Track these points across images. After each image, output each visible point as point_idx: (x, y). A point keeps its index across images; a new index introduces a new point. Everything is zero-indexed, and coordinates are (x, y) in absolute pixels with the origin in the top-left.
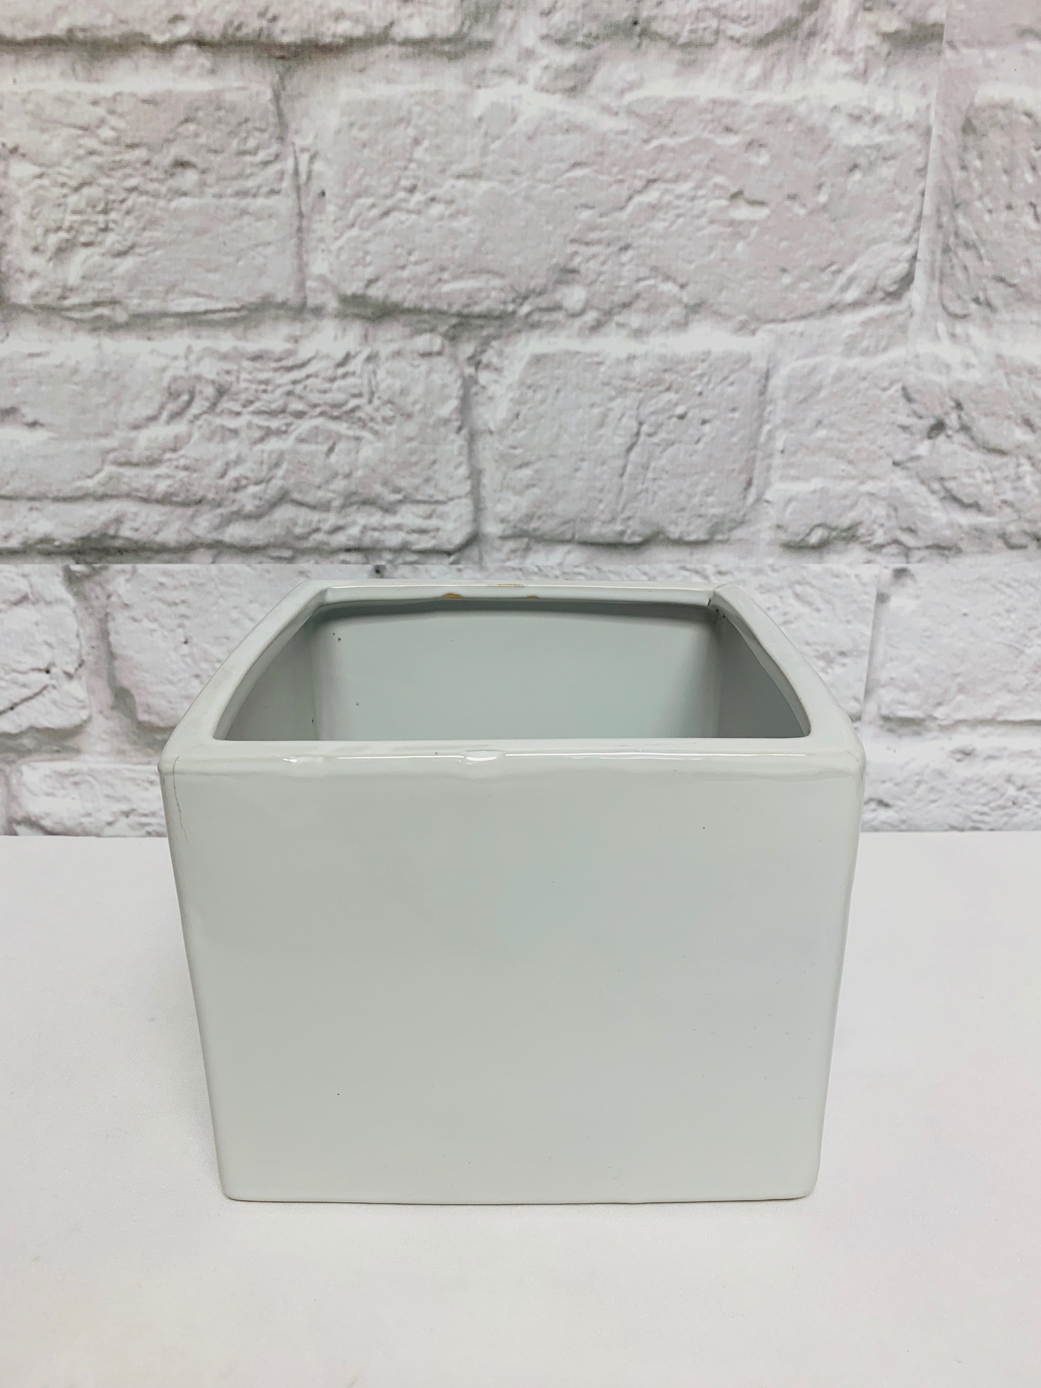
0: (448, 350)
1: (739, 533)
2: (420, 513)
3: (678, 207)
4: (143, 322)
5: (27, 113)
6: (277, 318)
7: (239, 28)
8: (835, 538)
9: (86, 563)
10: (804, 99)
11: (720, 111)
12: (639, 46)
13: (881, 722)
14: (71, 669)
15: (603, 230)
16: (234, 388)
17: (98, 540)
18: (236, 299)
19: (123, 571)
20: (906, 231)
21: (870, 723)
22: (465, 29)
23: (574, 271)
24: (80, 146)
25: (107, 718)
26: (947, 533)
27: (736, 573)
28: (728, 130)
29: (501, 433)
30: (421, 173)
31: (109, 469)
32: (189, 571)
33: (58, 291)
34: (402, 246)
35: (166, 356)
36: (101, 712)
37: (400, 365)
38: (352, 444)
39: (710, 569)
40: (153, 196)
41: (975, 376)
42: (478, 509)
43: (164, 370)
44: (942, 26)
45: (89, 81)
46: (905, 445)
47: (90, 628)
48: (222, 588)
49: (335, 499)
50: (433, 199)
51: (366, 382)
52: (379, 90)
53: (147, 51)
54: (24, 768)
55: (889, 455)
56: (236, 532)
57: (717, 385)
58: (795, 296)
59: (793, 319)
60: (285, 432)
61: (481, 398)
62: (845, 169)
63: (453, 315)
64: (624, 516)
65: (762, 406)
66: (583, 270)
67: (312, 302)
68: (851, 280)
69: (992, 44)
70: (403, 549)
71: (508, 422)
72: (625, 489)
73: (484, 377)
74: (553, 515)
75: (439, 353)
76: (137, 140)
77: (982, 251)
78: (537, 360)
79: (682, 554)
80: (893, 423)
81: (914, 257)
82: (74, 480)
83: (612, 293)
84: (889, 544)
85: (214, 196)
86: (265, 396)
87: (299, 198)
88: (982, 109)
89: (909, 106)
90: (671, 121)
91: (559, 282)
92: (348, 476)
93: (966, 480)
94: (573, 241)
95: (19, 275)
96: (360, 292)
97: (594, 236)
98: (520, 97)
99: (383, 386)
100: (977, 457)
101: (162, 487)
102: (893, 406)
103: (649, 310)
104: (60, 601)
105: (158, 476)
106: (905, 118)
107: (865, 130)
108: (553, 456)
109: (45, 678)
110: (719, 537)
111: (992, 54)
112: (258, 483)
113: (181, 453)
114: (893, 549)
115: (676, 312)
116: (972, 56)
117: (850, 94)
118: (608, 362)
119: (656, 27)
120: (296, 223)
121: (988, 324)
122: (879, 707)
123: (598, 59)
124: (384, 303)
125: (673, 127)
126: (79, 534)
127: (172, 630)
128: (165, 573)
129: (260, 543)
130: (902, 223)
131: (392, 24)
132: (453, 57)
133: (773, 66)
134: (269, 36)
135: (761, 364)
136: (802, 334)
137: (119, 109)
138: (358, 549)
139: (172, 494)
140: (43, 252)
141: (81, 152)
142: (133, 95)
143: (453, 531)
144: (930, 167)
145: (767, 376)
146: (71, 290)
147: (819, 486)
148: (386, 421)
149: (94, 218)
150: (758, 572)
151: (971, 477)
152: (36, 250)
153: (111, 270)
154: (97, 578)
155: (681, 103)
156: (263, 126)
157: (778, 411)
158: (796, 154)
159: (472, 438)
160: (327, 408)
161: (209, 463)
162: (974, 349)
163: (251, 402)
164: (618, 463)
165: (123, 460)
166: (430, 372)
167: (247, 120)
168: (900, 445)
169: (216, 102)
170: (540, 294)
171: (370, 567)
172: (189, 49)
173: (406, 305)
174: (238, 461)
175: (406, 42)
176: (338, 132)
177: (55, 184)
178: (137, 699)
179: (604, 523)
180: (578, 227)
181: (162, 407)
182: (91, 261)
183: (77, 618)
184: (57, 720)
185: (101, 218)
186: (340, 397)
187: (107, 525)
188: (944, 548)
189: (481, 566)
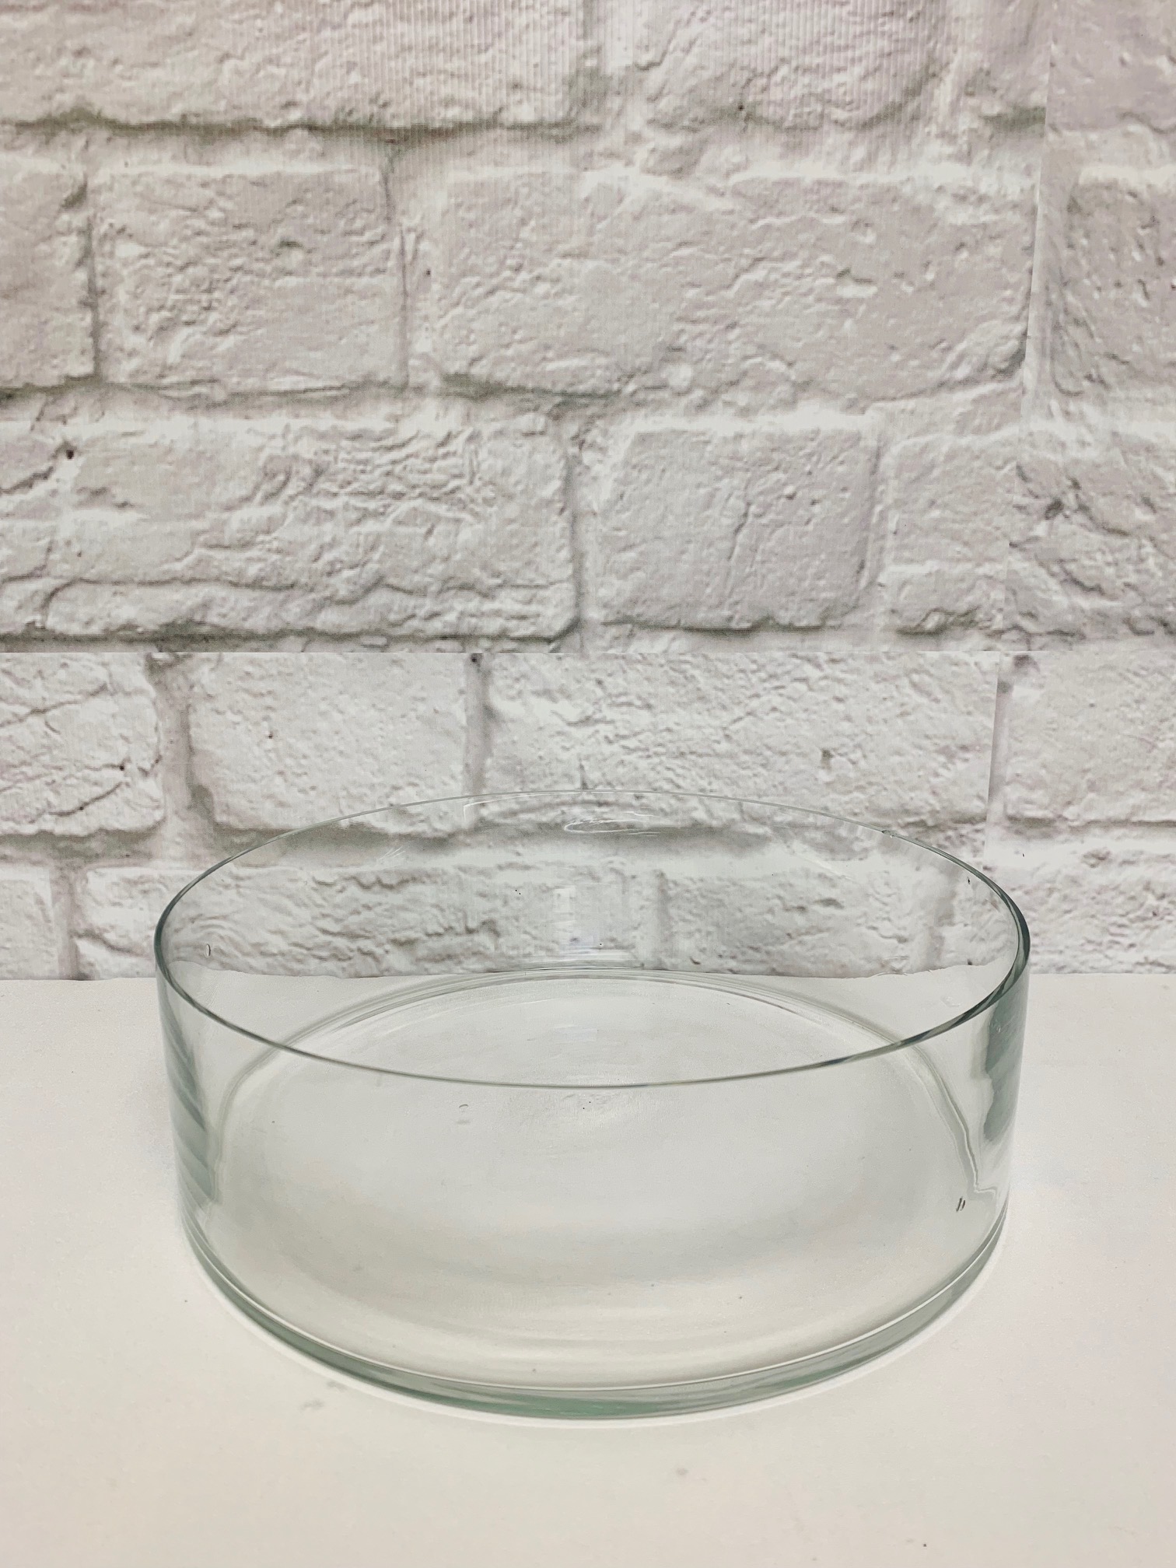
0: (551, 430)
1: (852, 619)
2: (520, 598)
3: (783, 286)
4: (242, 401)
5: (135, 194)
6: (377, 397)
7: (350, 113)
8: (952, 624)
9: (170, 651)
10: (908, 179)
11: (825, 192)
12: (745, 130)
13: (1007, 823)
14: (147, 766)
15: (709, 309)
16: (332, 470)
17: (182, 627)
18: (337, 377)
19: (208, 660)
20: (1014, 309)
21: (996, 824)
22: (573, 114)
23: (679, 349)
24: (187, 227)
25: (183, 820)
26: (1070, 618)
27: (850, 661)
28: (834, 210)
29: (605, 514)
30: (528, 252)
31: (199, 552)
32: (277, 660)
33: (158, 370)
34: (507, 325)
35: (262, 434)
36: (176, 813)
37: (504, 444)
38: (451, 527)
39: (822, 657)
40: (258, 275)
41: (1091, 454)
42: (580, 594)
43: (261, 449)
44: (1043, 109)
45: (200, 162)
46: (1022, 525)
47: (170, 722)
48: (310, 678)
49: (431, 584)
50: (538, 278)
51: (467, 463)
52: (487, 173)
53: (258, 135)
54: (90, 875)
55: (1005, 536)
56: (329, 619)
57: (827, 464)
58: (904, 374)
59: (902, 397)
60: (383, 514)
61: (585, 479)
62: (952, 247)
63: (557, 394)
64: (731, 600)
65: (873, 487)
66: (689, 347)
67: (413, 381)
68: (961, 357)
69: (1094, 127)
70: (501, 636)
71: (612, 504)
72: (733, 573)
73: (588, 457)
74: (658, 599)
75: (542, 433)
76: (244, 221)
77: (1093, 328)
78: (643, 439)
79: (792, 640)
80: (1009, 503)
81: (1025, 334)
82: (162, 563)
83: (719, 371)
84: (1009, 630)
85: (319, 275)
86: (363, 477)
87: (404, 276)
88: (1085, 189)
89: (1014, 186)
90: (777, 201)
91: (665, 360)
92: (446, 559)
93: (1087, 562)
94: (680, 319)
95: (119, 354)
96: (463, 371)
97: (700, 314)
98: (626, 178)
99: (484, 466)
100: (1096, 538)
101: (253, 571)
102: (1007, 485)
103: (757, 388)
104: (140, 691)
105: (249, 560)
106: (1009, 198)
107: (971, 210)
108: (658, 538)
109: (118, 775)
110: (831, 623)
111: (1093, 136)
112: (352, 568)
113: (274, 535)
114: (1013, 635)
115: (783, 390)
116: (1075, 138)
117: (955, 175)
118: (715, 441)
119: (759, 111)
120: (401, 302)
121: (1102, 402)
122: (1005, 807)
123: (705, 142)
124: (487, 382)
125: (780, 206)
126: (164, 620)
127: (257, 724)
128: (252, 662)
129: (354, 630)
130: (1010, 301)
131: (501, 110)
132: (560, 141)
133: (878, 148)
134: (379, 121)
135: (872, 443)
136: (912, 412)
137: (228, 192)
138: (454, 637)
139: (263, 579)
140: (145, 331)
141: (189, 232)
142: (243, 177)
143: (554, 618)
144: (1036, 246)
145: (878, 455)
146: (171, 368)
147: (936, 568)
148: (488, 502)
149: (197, 297)
150: (873, 659)
151: (1091, 558)
152: (137, 328)
153: (212, 348)
154: (180, 667)
155: (787, 184)
156: (371, 207)
157: (890, 492)
158: (902, 233)
159: (575, 520)
160: (427, 490)
161: (303, 545)
162: (1089, 427)
163: (349, 483)
164: (725, 545)
165: (214, 542)
166: (531, 454)
167: (354, 202)
168: (1015, 525)
169: (324, 183)
170: (646, 372)
171: (466, 655)
172: (299, 133)
173: (510, 384)
174: (333, 544)
175: (516, 127)
176: (445, 213)
177: (160, 264)
178: (216, 798)
179: (710, 608)
180: (684, 305)
181: (257, 488)
182: (192, 340)
183: (156, 710)
184: (128, 821)
185: (205, 297)
186: (440, 478)
187: (193, 610)
188: (1067, 634)
189: (582, 654)
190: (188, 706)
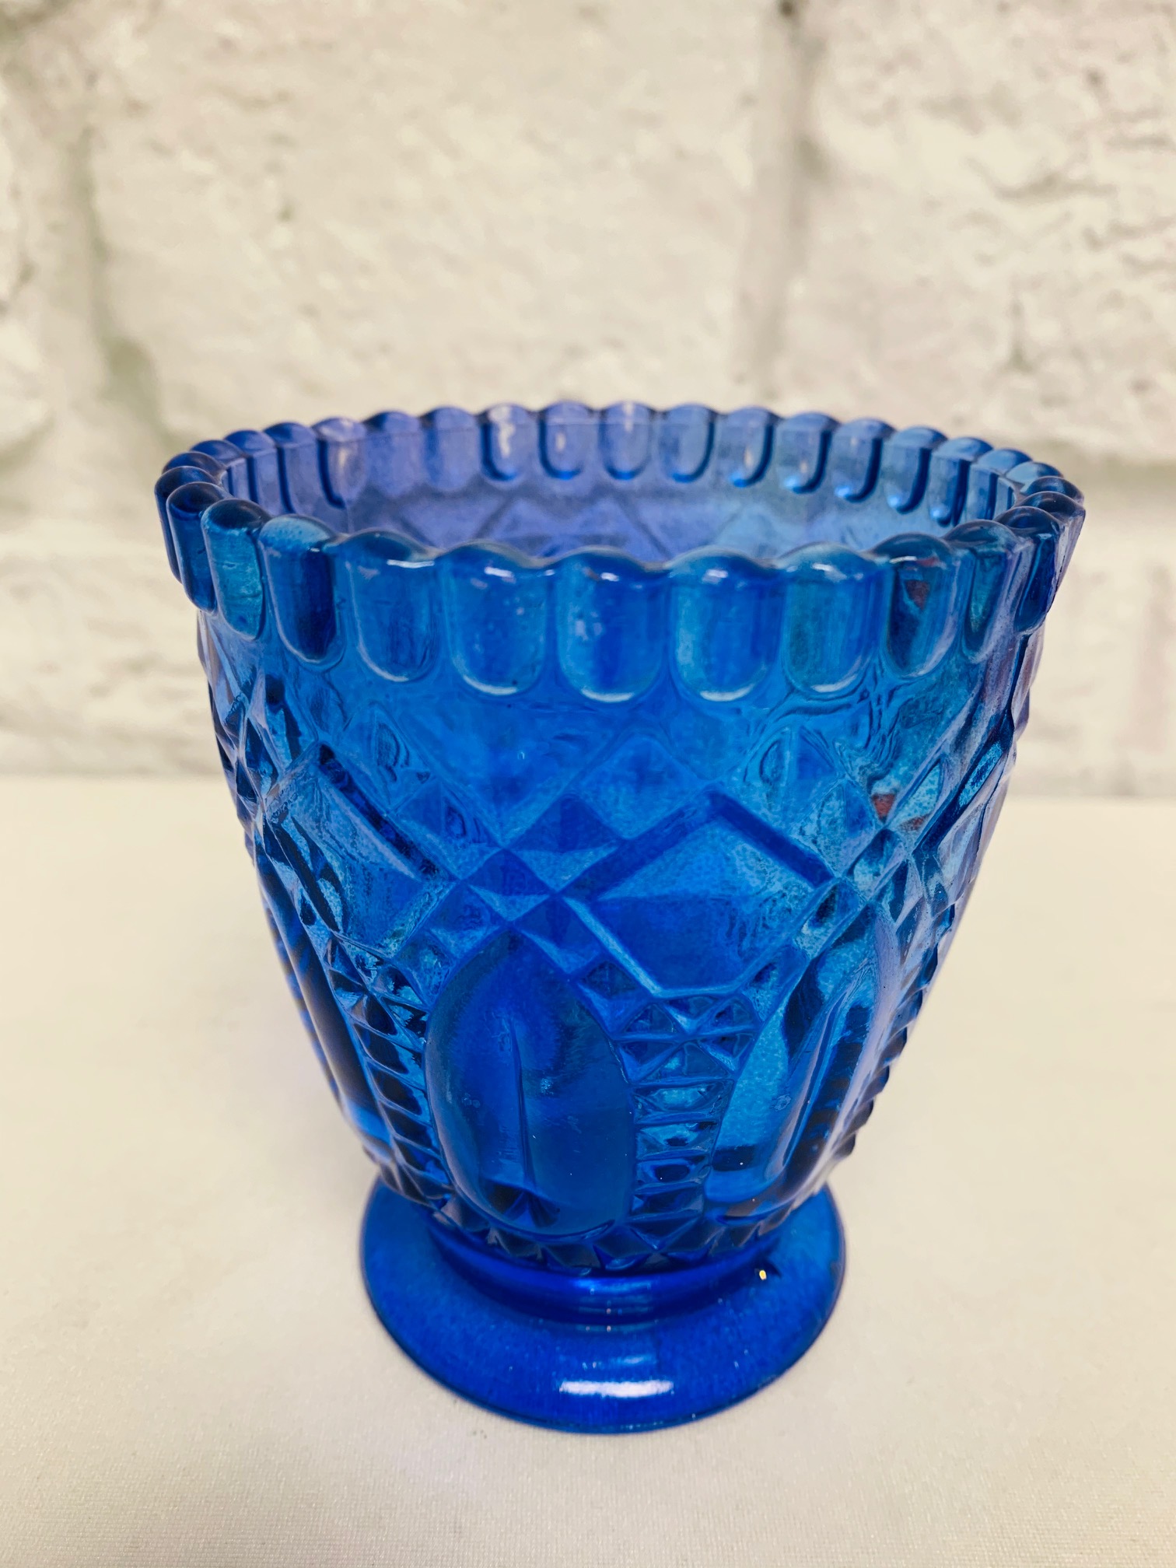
36: (76, 407)
47: (46, 172)
127: (251, 181)
154: (62, 23)
190: (88, 133)
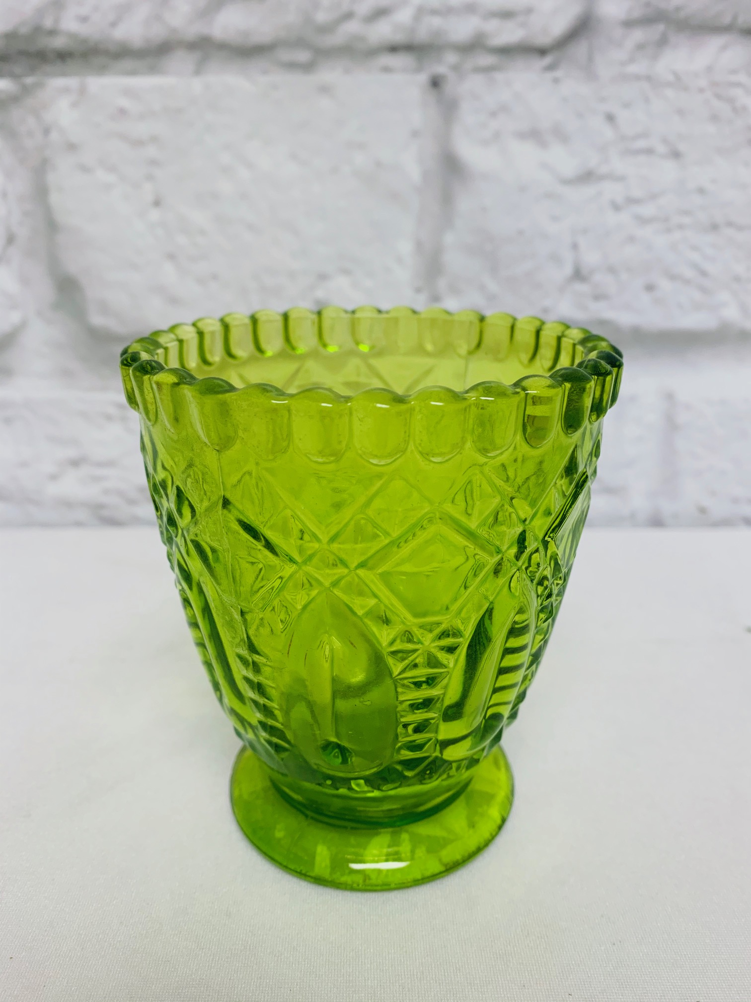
17: (29, 38)
25: (48, 322)
32: (161, 87)
47: (22, 183)
48: (209, 116)
56: (232, 21)
70: (475, 45)
128: (128, 92)
129: (266, 39)
138: (408, 48)
171: (423, 78)
178: (89, 293)
187: (39, 13)
189: (589, 72)
190: (45, 161)
